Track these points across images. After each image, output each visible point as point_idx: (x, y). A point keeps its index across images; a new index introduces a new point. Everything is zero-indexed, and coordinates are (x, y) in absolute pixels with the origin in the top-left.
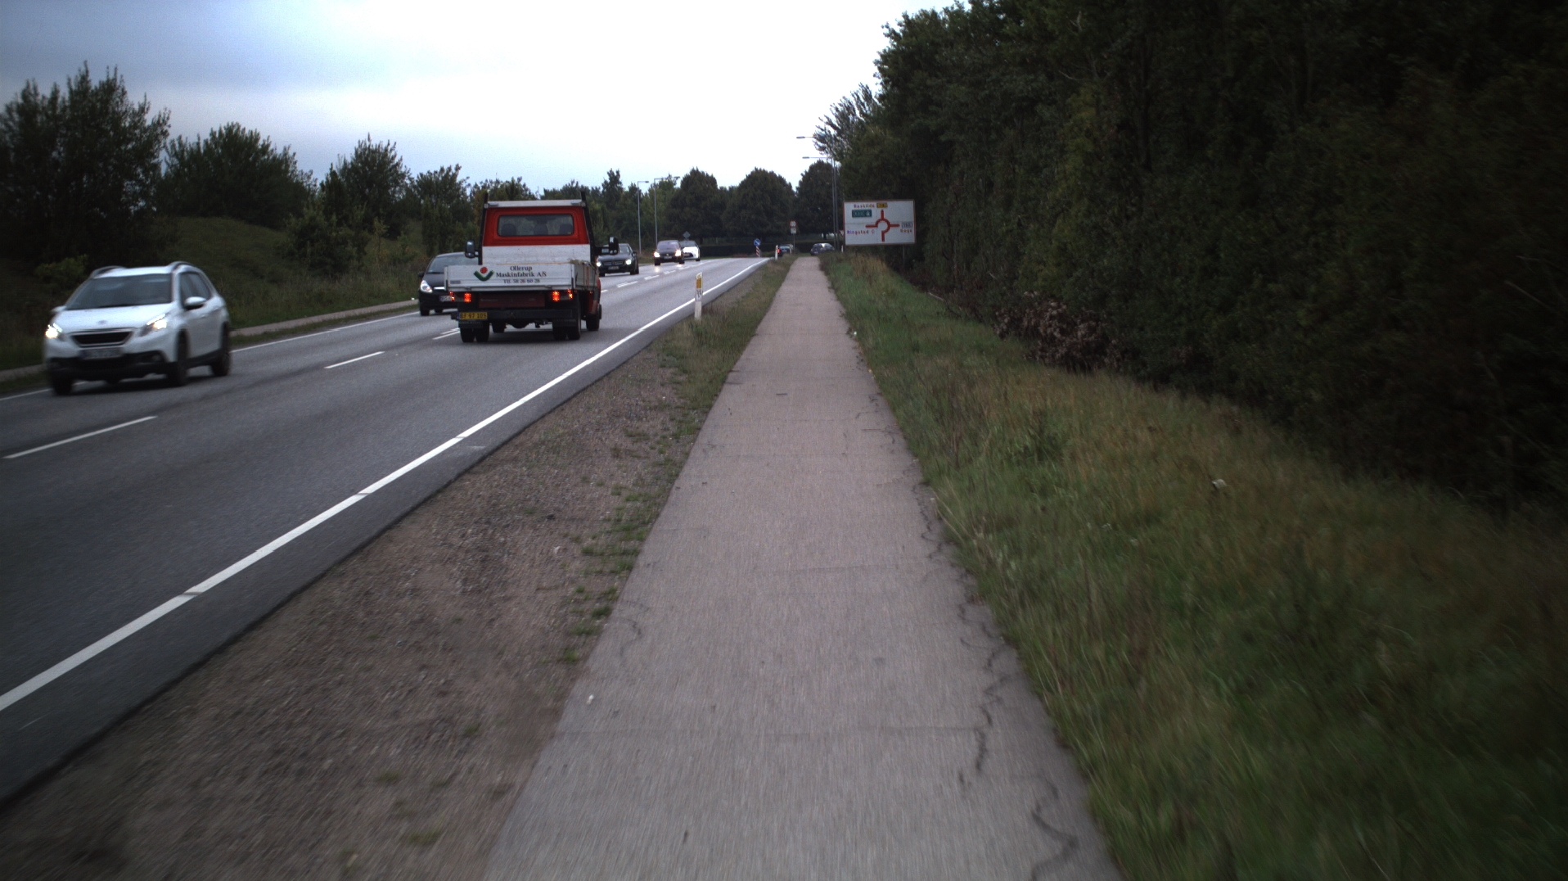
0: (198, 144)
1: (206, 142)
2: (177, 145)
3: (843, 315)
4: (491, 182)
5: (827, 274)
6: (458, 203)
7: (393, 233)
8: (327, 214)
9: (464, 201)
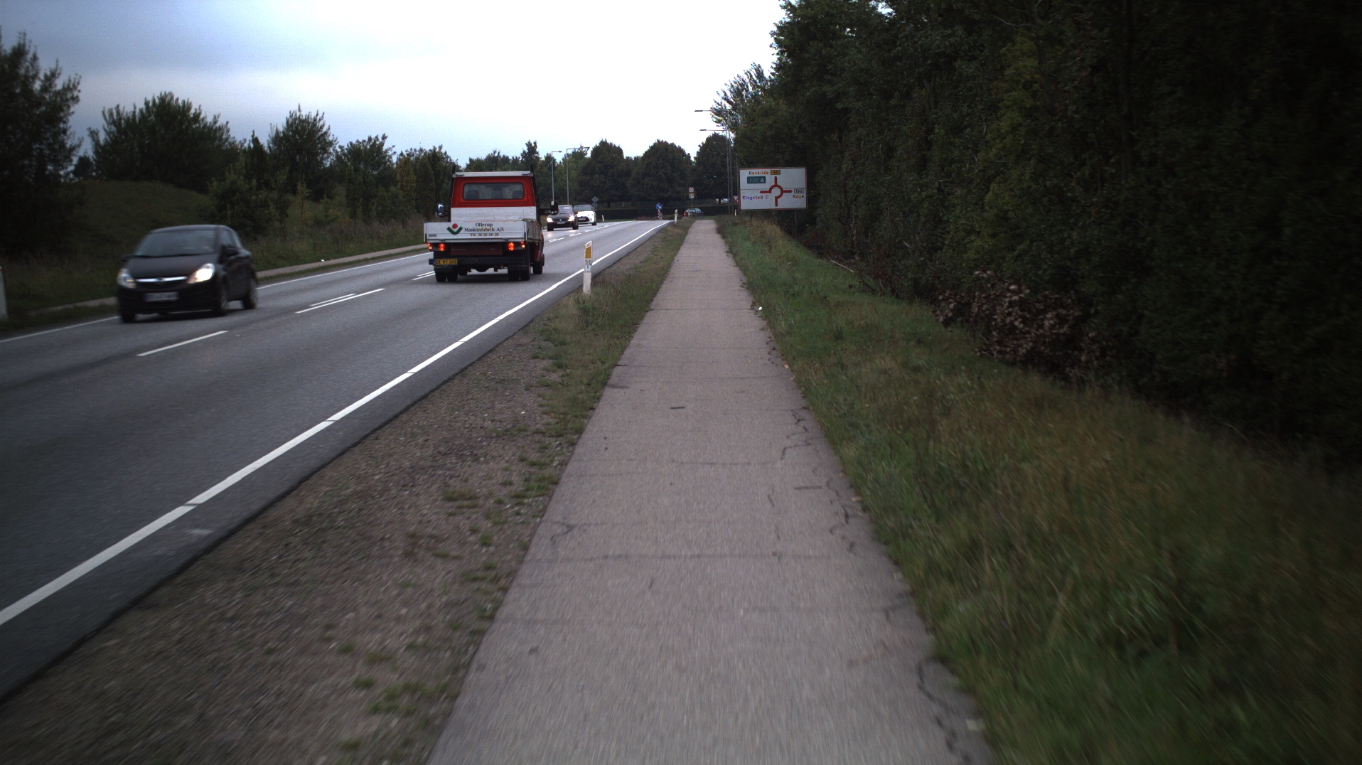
0: (134, 112)
1: (141, 111)
2: (115, 114)
3: (744, 284)
4: (415, 151)
5: (724, 237)
6: (385, 169)
7: (316, 196)
8: (248, 177)
9: (390, 168)
